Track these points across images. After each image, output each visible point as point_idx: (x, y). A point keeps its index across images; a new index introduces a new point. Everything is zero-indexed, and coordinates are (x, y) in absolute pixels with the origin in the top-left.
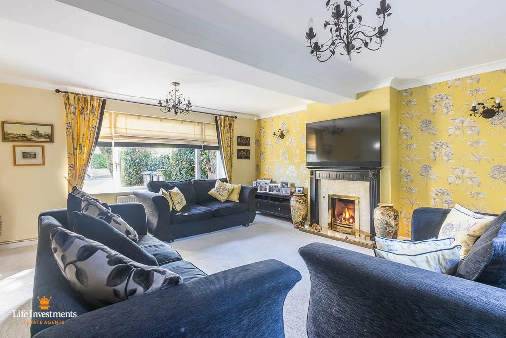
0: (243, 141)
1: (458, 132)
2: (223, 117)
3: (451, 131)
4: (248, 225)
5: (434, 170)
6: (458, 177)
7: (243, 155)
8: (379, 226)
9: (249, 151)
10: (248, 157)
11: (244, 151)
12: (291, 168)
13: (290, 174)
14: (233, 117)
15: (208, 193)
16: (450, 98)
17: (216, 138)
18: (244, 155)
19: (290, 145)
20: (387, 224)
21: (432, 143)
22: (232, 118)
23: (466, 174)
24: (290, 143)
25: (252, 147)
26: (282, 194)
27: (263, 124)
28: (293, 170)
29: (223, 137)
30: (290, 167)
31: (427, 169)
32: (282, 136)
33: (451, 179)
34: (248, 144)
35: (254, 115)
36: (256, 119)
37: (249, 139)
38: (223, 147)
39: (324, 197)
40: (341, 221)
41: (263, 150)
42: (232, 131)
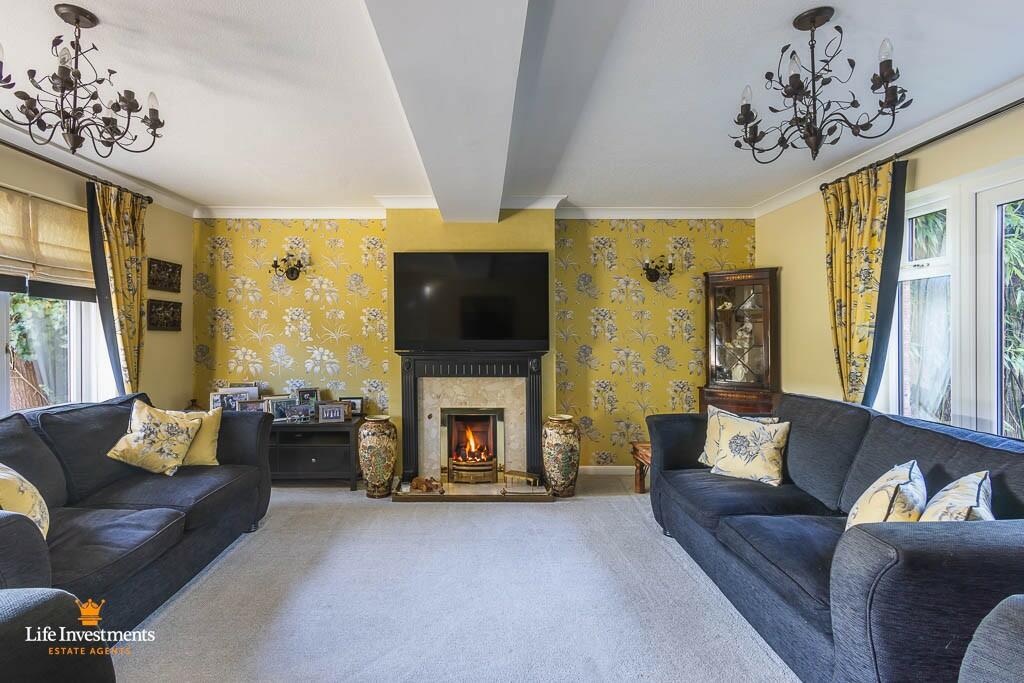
0: (164, 274)
1: (622, 297)
2: (114, 191)
3: (614, 295)
4: (257, 527)
5: (595, 353)
6: (622, 363)
7: (166, 318)
8: (560, 456)
9: (178, 305)
10: (174, 325)
11: (167, 304)
12: (322, 354)
13: (317, 369)
14: (143, 197)
15: (109, 455)
16: (614, 245)
17: (87, 258)
18: (163, 318)
19: (317, 298)
20: (572, 450)
21: (592, 311)
22: (140, 201)
23: (630, 358)
24: (316, 291)
25: (185, 296)
26: (321, 421)
27: (222, 234)
28: (325, 358)
29: (116, 258)
30: (316, 352)
31: (586, 351)
32: (293, 273)
33: (615, 367)
34: (174, 287)
35: (194, 203)
36: (196, 214)
37: (180, 270)
38: (116, 290)
39: (430, 417)
40: (465, 460)
41: (221, 307)
42: (139, 242)
